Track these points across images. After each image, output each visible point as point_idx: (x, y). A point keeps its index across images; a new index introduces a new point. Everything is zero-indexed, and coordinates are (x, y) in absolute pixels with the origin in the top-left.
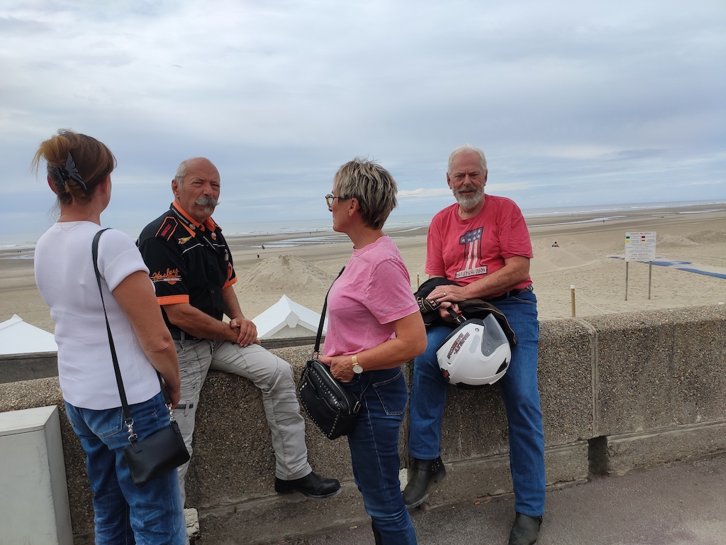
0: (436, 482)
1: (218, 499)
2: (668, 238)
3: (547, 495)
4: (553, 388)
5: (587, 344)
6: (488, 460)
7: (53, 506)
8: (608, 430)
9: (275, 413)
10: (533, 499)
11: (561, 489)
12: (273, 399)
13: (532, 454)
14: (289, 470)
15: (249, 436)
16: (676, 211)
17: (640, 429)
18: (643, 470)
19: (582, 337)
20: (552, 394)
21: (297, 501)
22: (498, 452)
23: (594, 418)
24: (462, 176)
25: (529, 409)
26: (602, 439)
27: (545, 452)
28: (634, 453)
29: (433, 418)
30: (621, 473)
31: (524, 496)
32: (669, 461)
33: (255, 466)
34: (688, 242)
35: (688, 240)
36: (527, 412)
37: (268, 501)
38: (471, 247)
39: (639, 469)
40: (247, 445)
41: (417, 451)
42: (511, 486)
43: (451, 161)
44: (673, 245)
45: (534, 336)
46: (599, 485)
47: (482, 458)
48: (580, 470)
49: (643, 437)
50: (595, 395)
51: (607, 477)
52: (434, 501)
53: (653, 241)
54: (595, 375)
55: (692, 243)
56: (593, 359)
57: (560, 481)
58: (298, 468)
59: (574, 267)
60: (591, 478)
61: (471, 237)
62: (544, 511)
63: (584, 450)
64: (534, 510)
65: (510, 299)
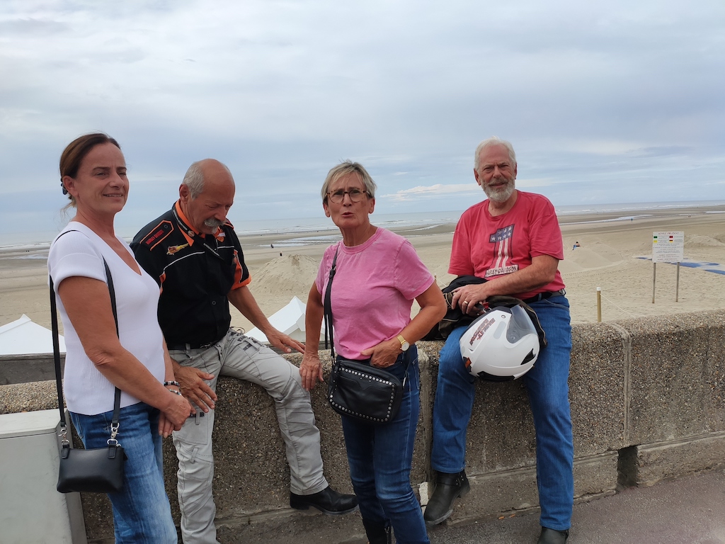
0: (459, 497)
1: (231, 510)
2: (695, 238)
3: (574, 508)
4: (584, 396)
5: (620, 349)
6: (513, 473)
7: (67, 510)
8: (639, 439)
9: (288, 423)
10: (560, 513)
11: (588, 502)
12: (286, 409)
13: (560, 466)
14: (303, 484)
15: (263, 446)
16: (702, 210)
17: (672, 437)
18: (672, 479)
19: (615, 341)
20: (583, 403)
21: (313, 515)
22: (524, 464)
23: (625, 427)
24: (491, 168)
25: (559, 419)
26: (633, 449)
27: (574, 463)
28: (665, 462)
29: (458, 429)
30: (650, 483)
31: (550, 510)
32: (699, 470)
33: (269, 477)
34: (715, 242)
35: (715, 241)
36: (557, 422)
37: (283, 514)
38: (501, 246)
39: (668, 478)
40: (260, 455)
41: (441, 465)
42: (537, 500)
43: (478, 154)
44: (700, 246)
45: (566, 342)
46: (628, 496)
47: (507, 471)
48: (608, 481)
49: (674, 445)
50: (627, 403)
51: (636, 489)
52: (456, 516)
53: (680, 241)
54: (628, 381)
55: (720, 244)
56: (626, 365)
57: (588, 493)
58: (313, 482)
59: (600, 268)
60: (619, 489)
61: (501, 235)
62: (570, 525)
63: (613, 460)
64: (560, 524)
65: (542, 302)
